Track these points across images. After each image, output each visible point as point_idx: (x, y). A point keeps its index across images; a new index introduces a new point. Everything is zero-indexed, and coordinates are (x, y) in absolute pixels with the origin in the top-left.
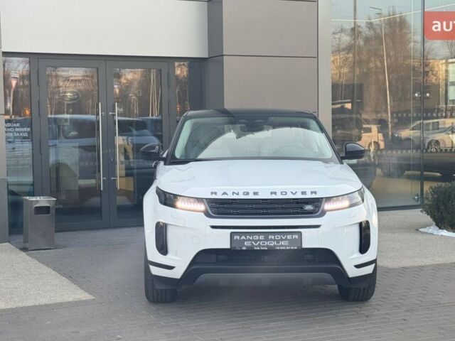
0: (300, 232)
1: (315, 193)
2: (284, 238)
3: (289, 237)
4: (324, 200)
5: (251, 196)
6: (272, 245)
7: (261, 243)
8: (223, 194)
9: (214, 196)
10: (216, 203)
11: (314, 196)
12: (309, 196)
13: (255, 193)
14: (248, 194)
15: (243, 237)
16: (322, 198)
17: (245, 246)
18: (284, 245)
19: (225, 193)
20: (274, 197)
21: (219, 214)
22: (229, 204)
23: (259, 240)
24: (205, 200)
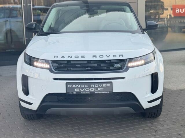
0: (111, 82)
1: (122, 56)
2: (101, 86)
3: (104, 85)
4: (128, 60)
5: (80, 59)
6: (93, 90)
7: (85, 90)
8: (62, 57)
9: (56, 59)
10: (57, 63)
11: (121, 58)
12: (118, 58)
13: (83, 57)
14: (78, 57)
15: (74, 86)
16: (127, 59)
17: (75, 91)
18: (101, 90)
19: (63, 57)
20: (95, 59)
21: (58, 71)
22: (66, 64)
23: (84, 88)
24: (50, 61)
